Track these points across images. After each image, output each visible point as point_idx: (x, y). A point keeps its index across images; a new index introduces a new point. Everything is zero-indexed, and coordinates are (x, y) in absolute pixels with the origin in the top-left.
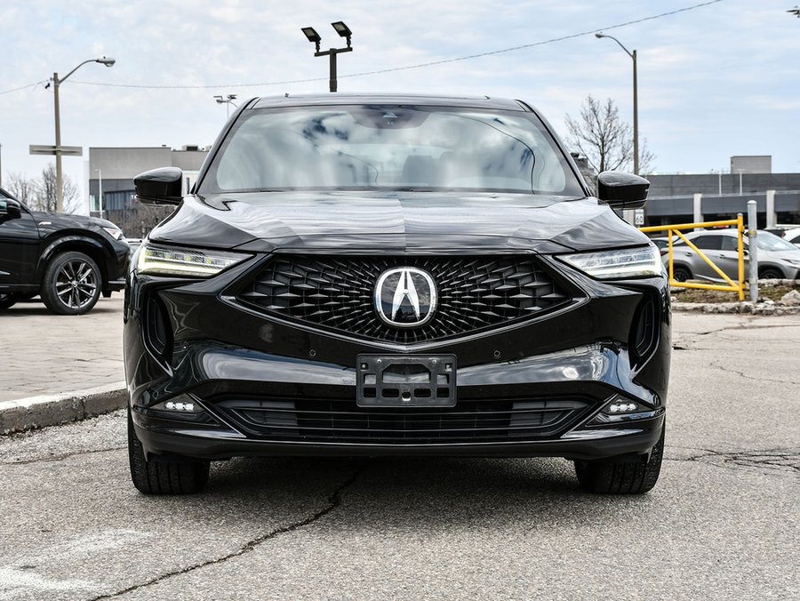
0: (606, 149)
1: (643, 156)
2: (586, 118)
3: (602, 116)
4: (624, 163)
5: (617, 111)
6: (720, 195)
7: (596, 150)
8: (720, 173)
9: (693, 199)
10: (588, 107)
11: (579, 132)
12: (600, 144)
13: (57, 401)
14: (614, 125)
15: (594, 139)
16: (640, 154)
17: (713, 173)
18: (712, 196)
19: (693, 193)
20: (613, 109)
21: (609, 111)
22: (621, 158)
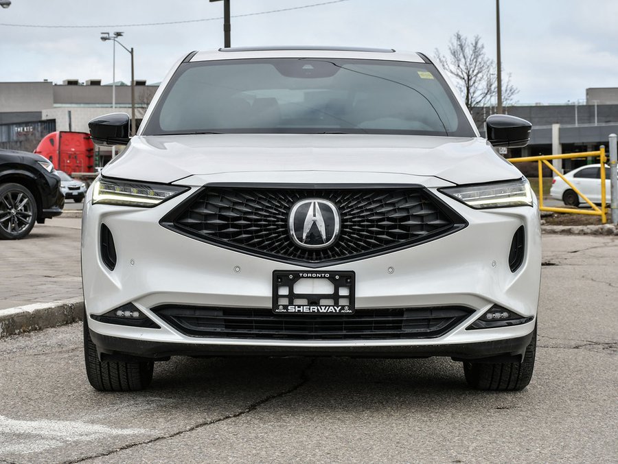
0: (471, 83)
1: (506, 91)
2: (454, 54)
3: (469, 51)
4: (488, 96)
5: (483, 47)
6: (577, 125)
7: (462, 83)
8: (576, 104)
9: (551, 130)
10: (456, 43)
11: (446, 66)
12: (466, 78)
13: (53, 307)
14: (479, 60)
15: (460, 74)
16: (503, 88)
17: (570, 103)
18: (569, 126)
19: (551, 123)
20: (479, 45)
21: (475, 47)
22: (486, 92)
